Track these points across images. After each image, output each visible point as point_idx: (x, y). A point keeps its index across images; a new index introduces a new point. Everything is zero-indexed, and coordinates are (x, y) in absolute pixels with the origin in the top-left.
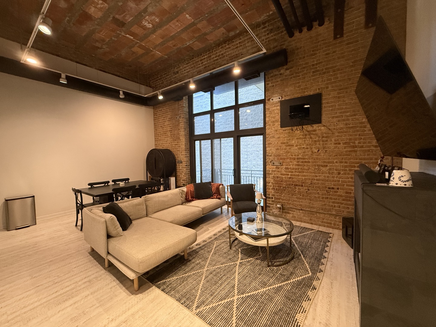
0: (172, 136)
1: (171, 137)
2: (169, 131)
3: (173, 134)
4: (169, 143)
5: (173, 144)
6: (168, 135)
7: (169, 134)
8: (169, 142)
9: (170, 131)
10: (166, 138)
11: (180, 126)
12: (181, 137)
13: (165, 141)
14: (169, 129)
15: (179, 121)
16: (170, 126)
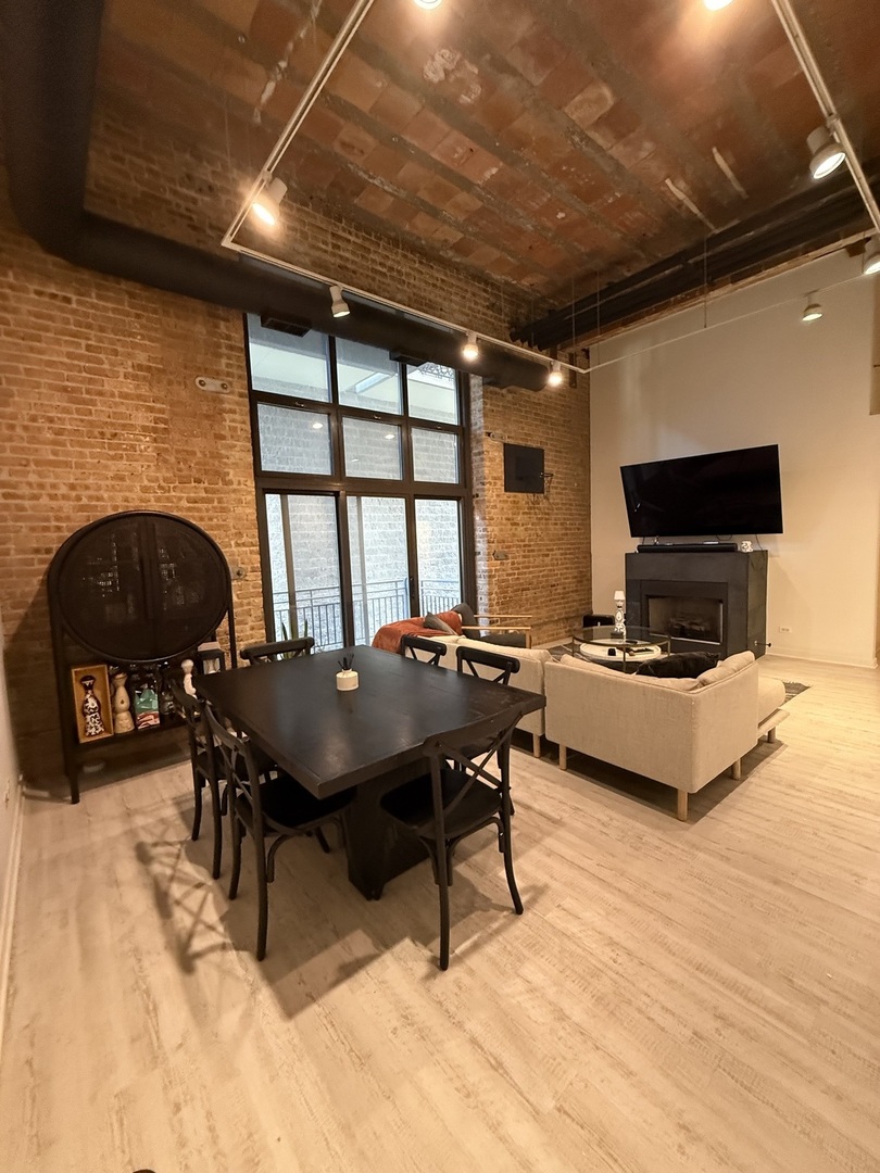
0: (172, 460)
1: (165, 461)
2: (145, 428)
3: (178, 451)
4: (145, 489)
5: (180, 499)
6: (133, 447)
7: (145, 443)
8: (146, 483)
9: (155, 430)
10: (113, 458)
11: (228, 423)
12: (232, 472)
13: (111, 474)
14: (141, 418)
15: (222, 401)
16: (151, 409)
